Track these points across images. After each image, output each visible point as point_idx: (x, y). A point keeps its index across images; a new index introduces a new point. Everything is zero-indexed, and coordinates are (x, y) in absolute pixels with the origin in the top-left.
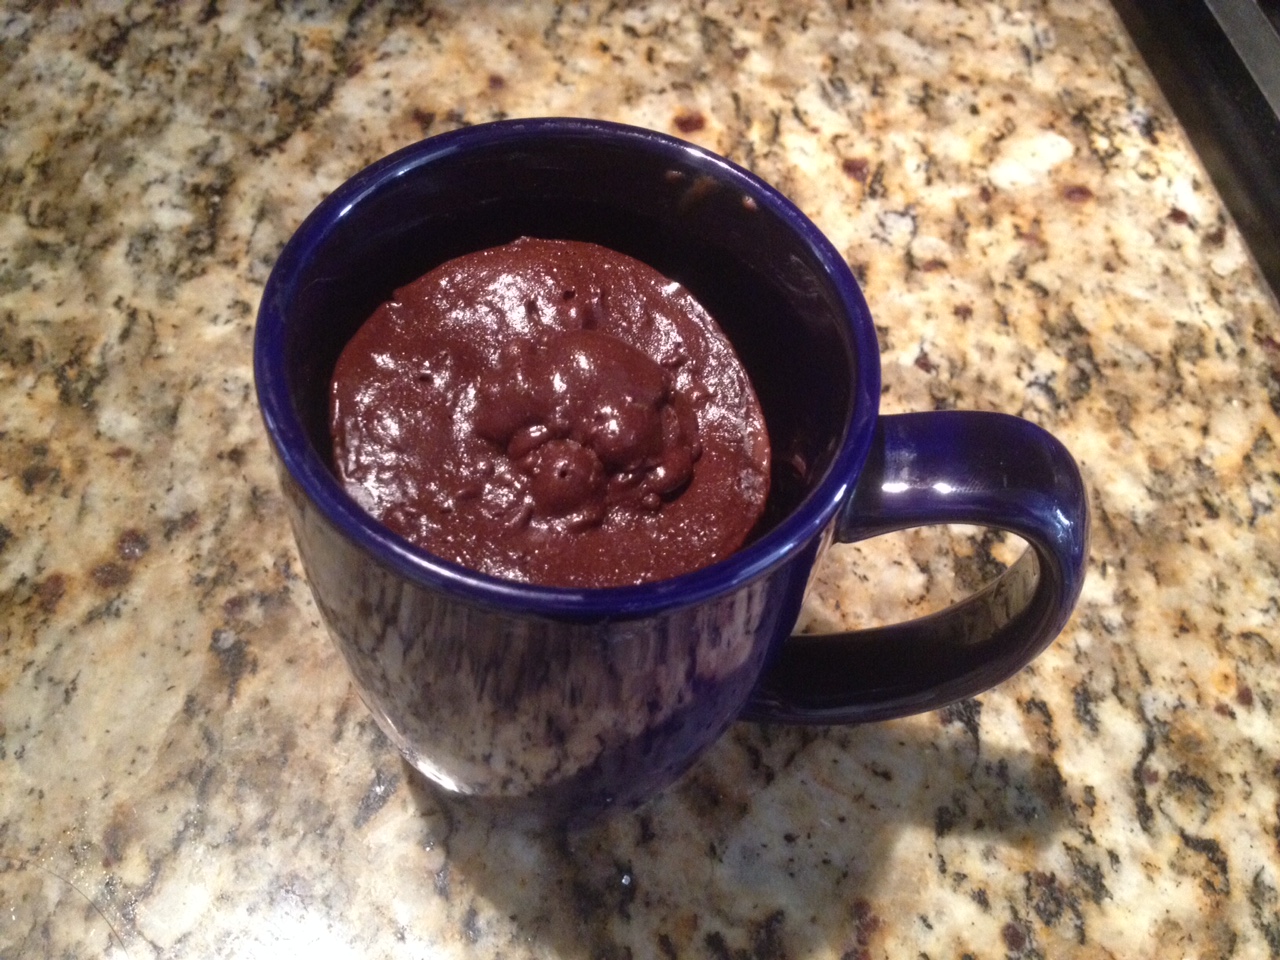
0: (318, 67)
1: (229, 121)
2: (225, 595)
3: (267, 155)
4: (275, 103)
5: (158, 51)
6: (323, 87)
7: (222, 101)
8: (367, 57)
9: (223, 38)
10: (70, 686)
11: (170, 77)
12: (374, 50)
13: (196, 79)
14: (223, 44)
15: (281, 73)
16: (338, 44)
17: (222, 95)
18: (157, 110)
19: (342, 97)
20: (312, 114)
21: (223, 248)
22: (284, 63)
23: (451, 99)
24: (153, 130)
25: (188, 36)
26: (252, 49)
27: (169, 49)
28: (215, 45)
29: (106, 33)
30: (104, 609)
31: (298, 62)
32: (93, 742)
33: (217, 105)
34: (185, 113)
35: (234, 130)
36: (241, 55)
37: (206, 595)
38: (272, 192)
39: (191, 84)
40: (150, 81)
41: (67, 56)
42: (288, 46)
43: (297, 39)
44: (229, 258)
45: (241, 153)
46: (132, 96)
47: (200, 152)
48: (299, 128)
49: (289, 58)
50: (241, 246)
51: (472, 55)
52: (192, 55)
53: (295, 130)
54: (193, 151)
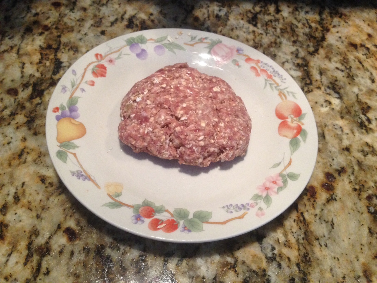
0: (317, 29)
1: (298, 44)
2: (365, 195)
3: (314, 55)
4: (309, 39)
5: (268, 21)
6: (321, 35)
7: (293, 37)
8: (330, 27)
9: (285, 19)
10: (332, 223)
11: (275, 29)
12: (330, 24)
13: (283, 31)
14: (286, 20)
15: (307, 30)
16: (319, 22)
17: (293, 36)
18: (276, 40)
19: (328, 38)
20: (321, 43)
21: (314, 83)
22: (307, 27)
23: (359, 40)
24: (278, 46)
25: (275, 17)
26: (295, 22)
27: (271, 21)
28: (284, 21)
29: (250, 15)
30: (331, 198)
31: (310, 27)
32: (346, 242)
33: (293, 39)
34: (284, 41)
35: (301, 47)
36: (292, 24)
37: (359, 195)
38: (321, 66)
39: (282, 32)
40: (270, 31)
41: (242, 22)
42: (305, 22)
43: (307, 20)
44: (318, 87)
45: (306, 54)
46: (266, 35)
47: (294, 53)
48: (320, 47)
49: (307, 25)
50: (319, 83)
51: (359, 27)
52: (279, 23)
53: (319, 47)
54: (292, 53)
